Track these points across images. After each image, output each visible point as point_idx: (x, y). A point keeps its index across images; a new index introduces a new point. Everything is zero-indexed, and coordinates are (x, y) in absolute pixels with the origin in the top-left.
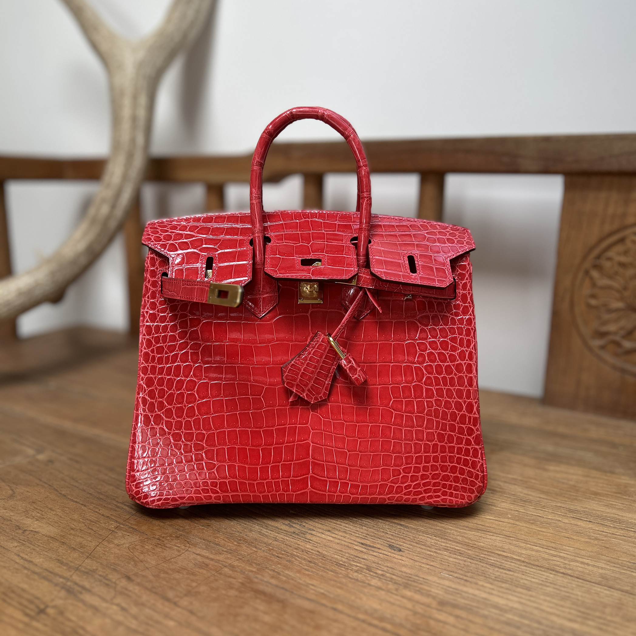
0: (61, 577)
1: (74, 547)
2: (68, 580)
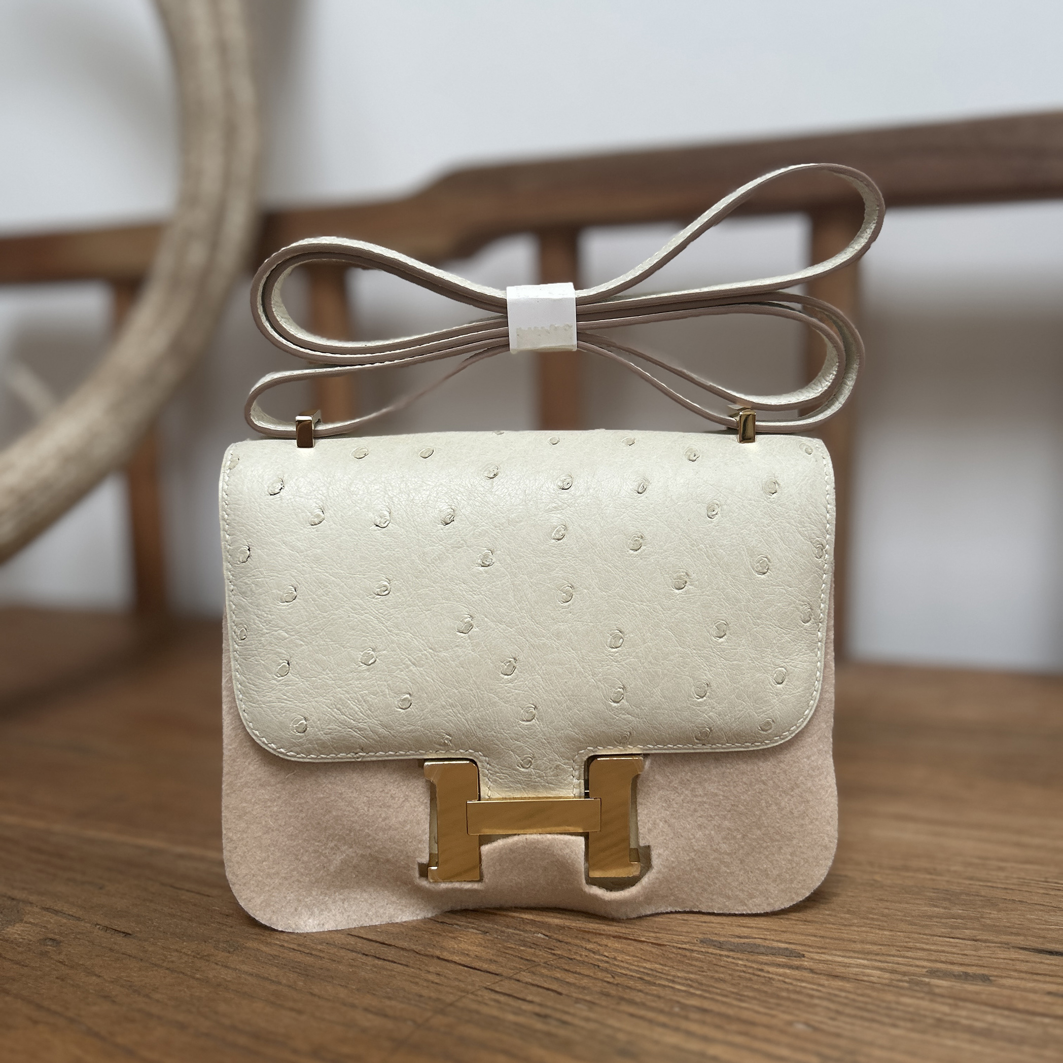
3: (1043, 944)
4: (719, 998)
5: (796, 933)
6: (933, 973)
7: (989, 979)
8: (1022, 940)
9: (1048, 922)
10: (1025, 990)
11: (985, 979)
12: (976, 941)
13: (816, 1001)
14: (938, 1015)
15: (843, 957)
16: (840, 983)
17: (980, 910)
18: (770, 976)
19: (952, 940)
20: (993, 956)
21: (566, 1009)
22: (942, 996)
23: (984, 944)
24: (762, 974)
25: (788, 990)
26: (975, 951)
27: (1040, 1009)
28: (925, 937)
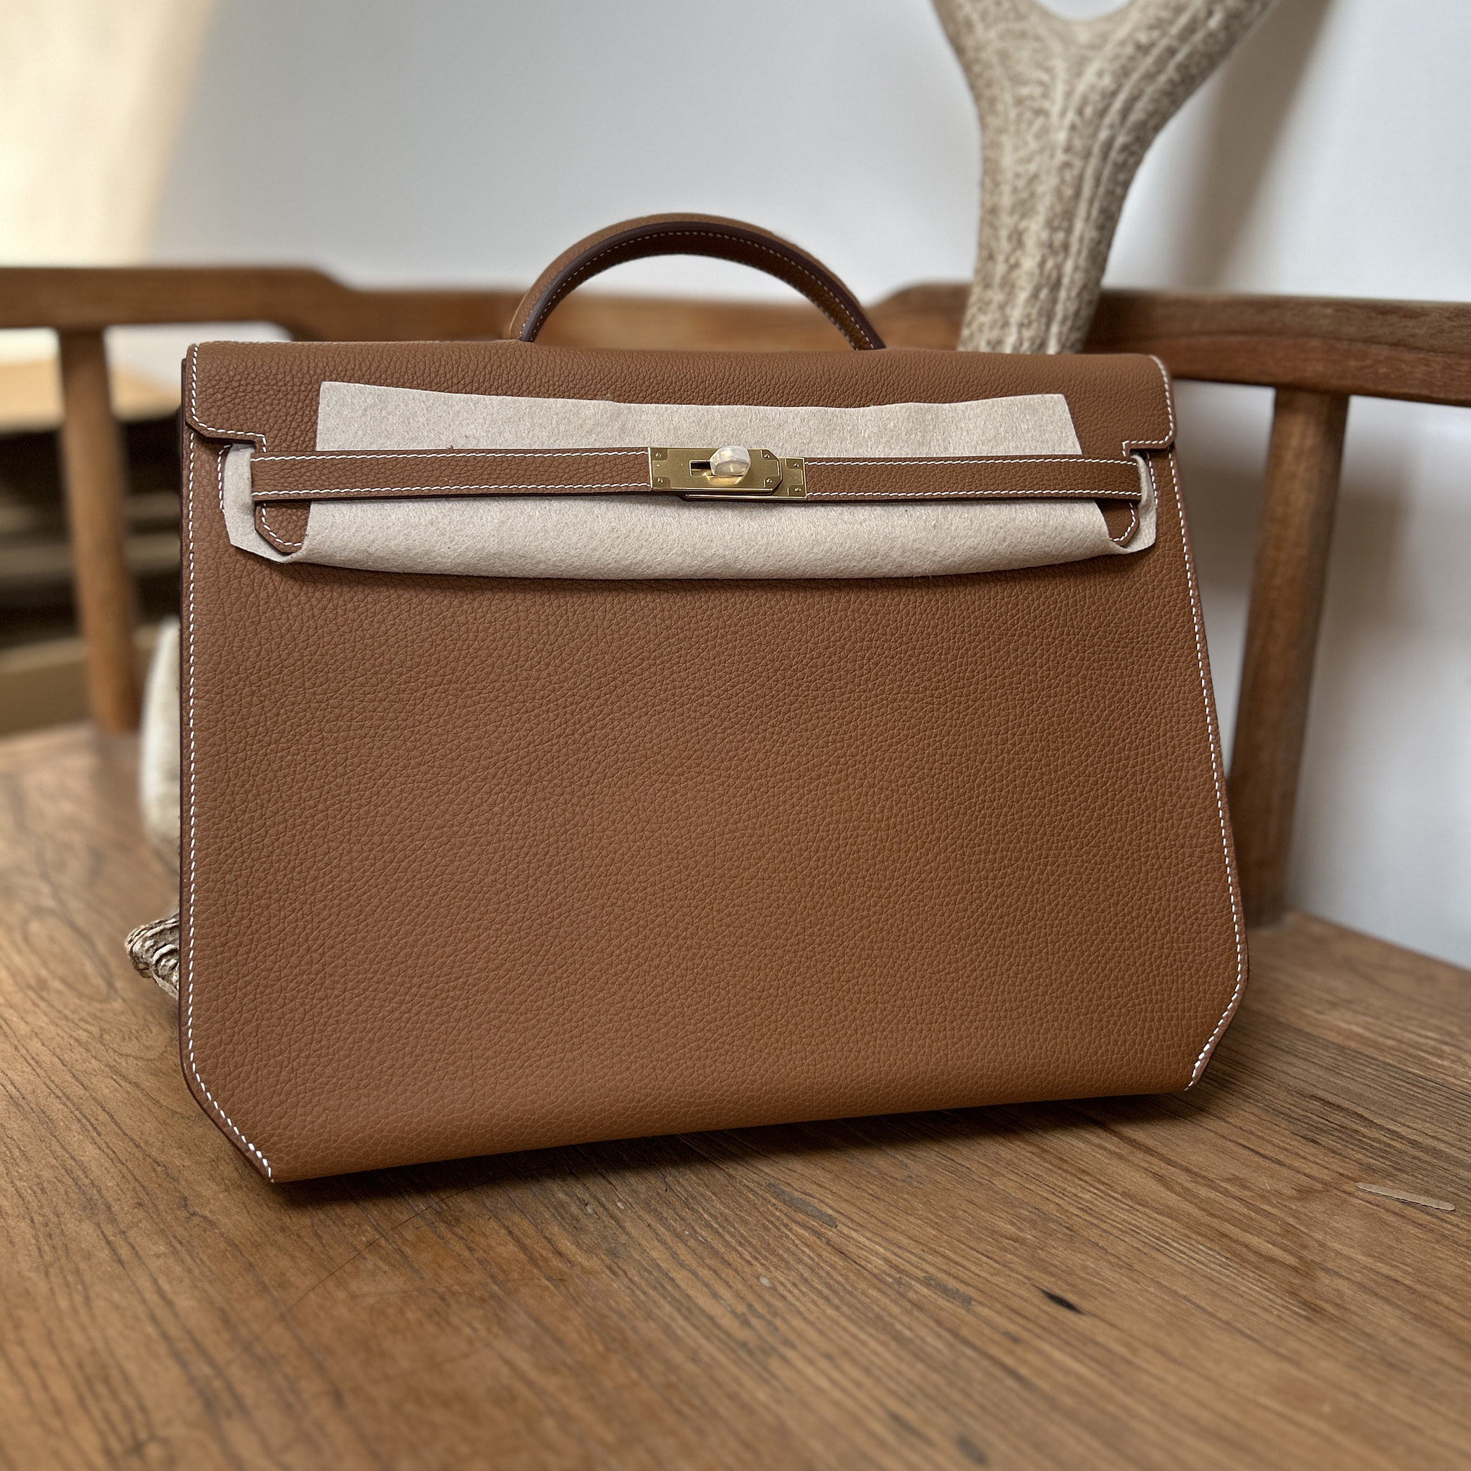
0: (211, 1362)
1: (267, 1282)
2: (219, 1371)
3: (1064, 1291)
4: (727, 1237)
5: (854, 1205)
6: (928, 1281)
7: (970, 1303)
8: (1049, 1282)
9: (1098, 1274)
10: (988, 1322)
11: (967, 1301)
12: (1005, 1266)
13: (800, 1267)
14: (883, 1314)
15: (868, 1239)
16: (836, 1259)
17: (1050, 1242)
18: (788, 1233)
19: (984, 1259)
20: (1003, 1285)
21: (606, 1203)
22: (909, 1301)
23: (1008, 1272)
24: (783, 1229)
25: (788, 1249)
26: (992, 1275)
27: (978, 1342)
28: (963, 1247)
